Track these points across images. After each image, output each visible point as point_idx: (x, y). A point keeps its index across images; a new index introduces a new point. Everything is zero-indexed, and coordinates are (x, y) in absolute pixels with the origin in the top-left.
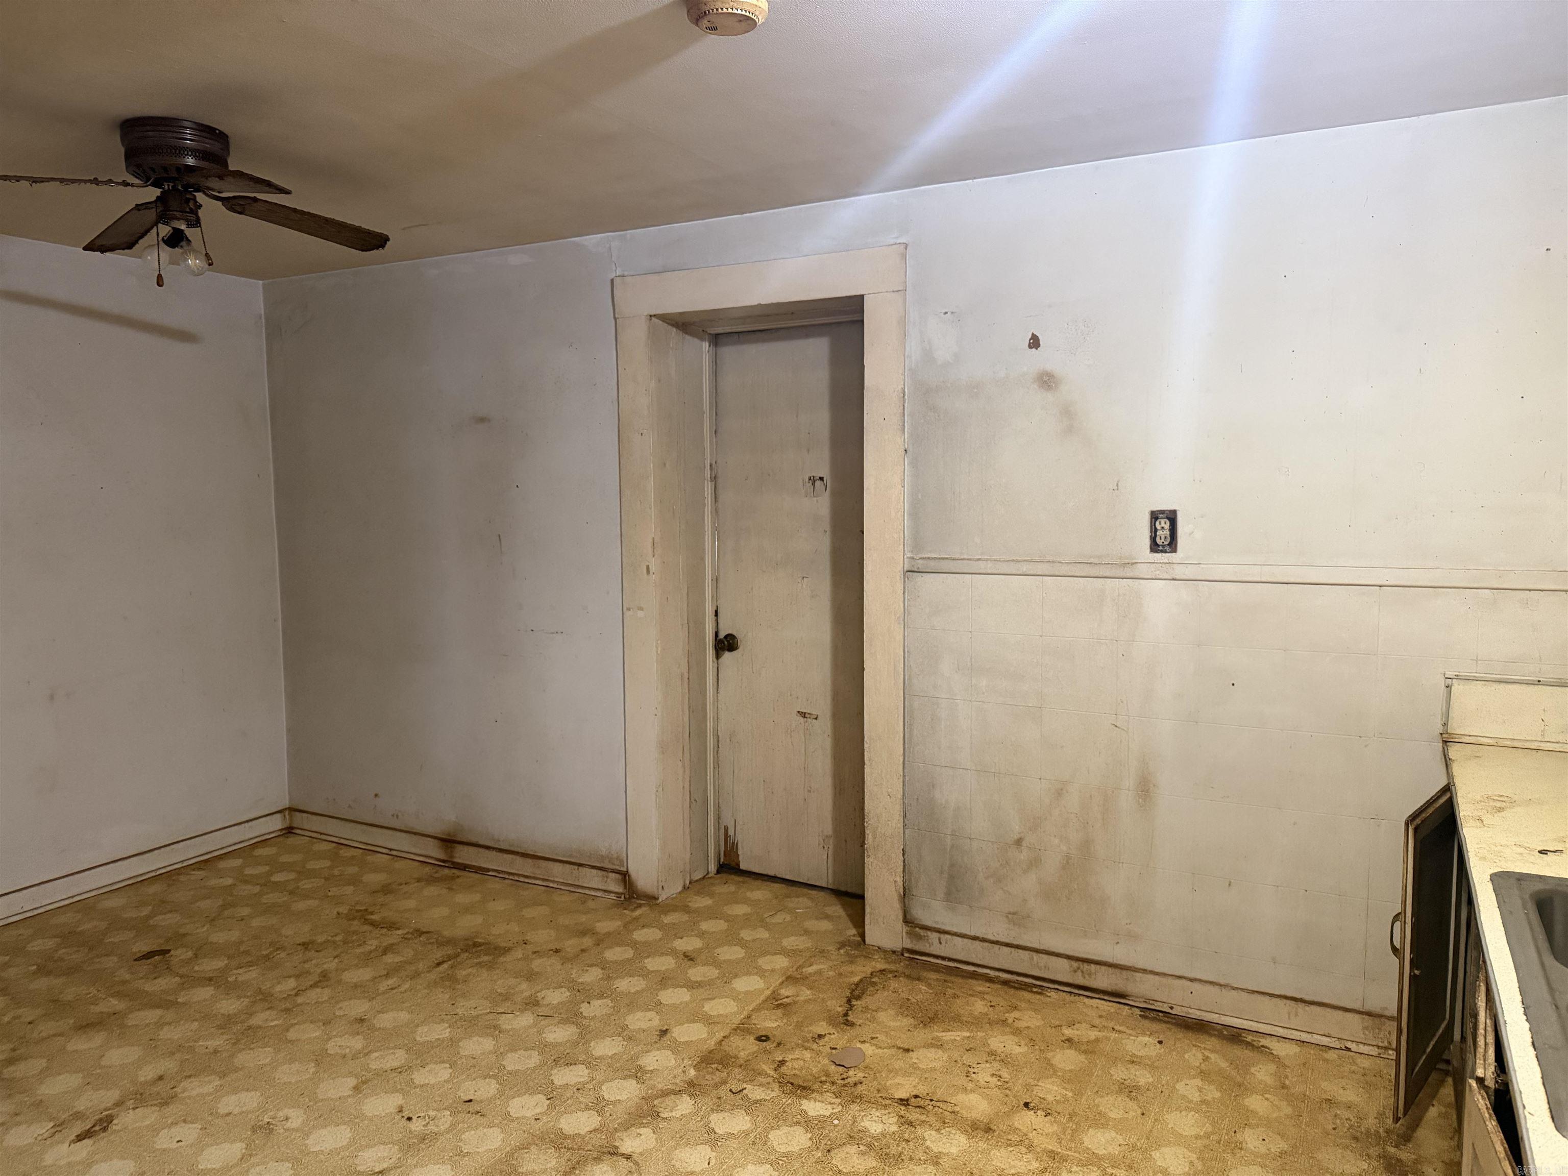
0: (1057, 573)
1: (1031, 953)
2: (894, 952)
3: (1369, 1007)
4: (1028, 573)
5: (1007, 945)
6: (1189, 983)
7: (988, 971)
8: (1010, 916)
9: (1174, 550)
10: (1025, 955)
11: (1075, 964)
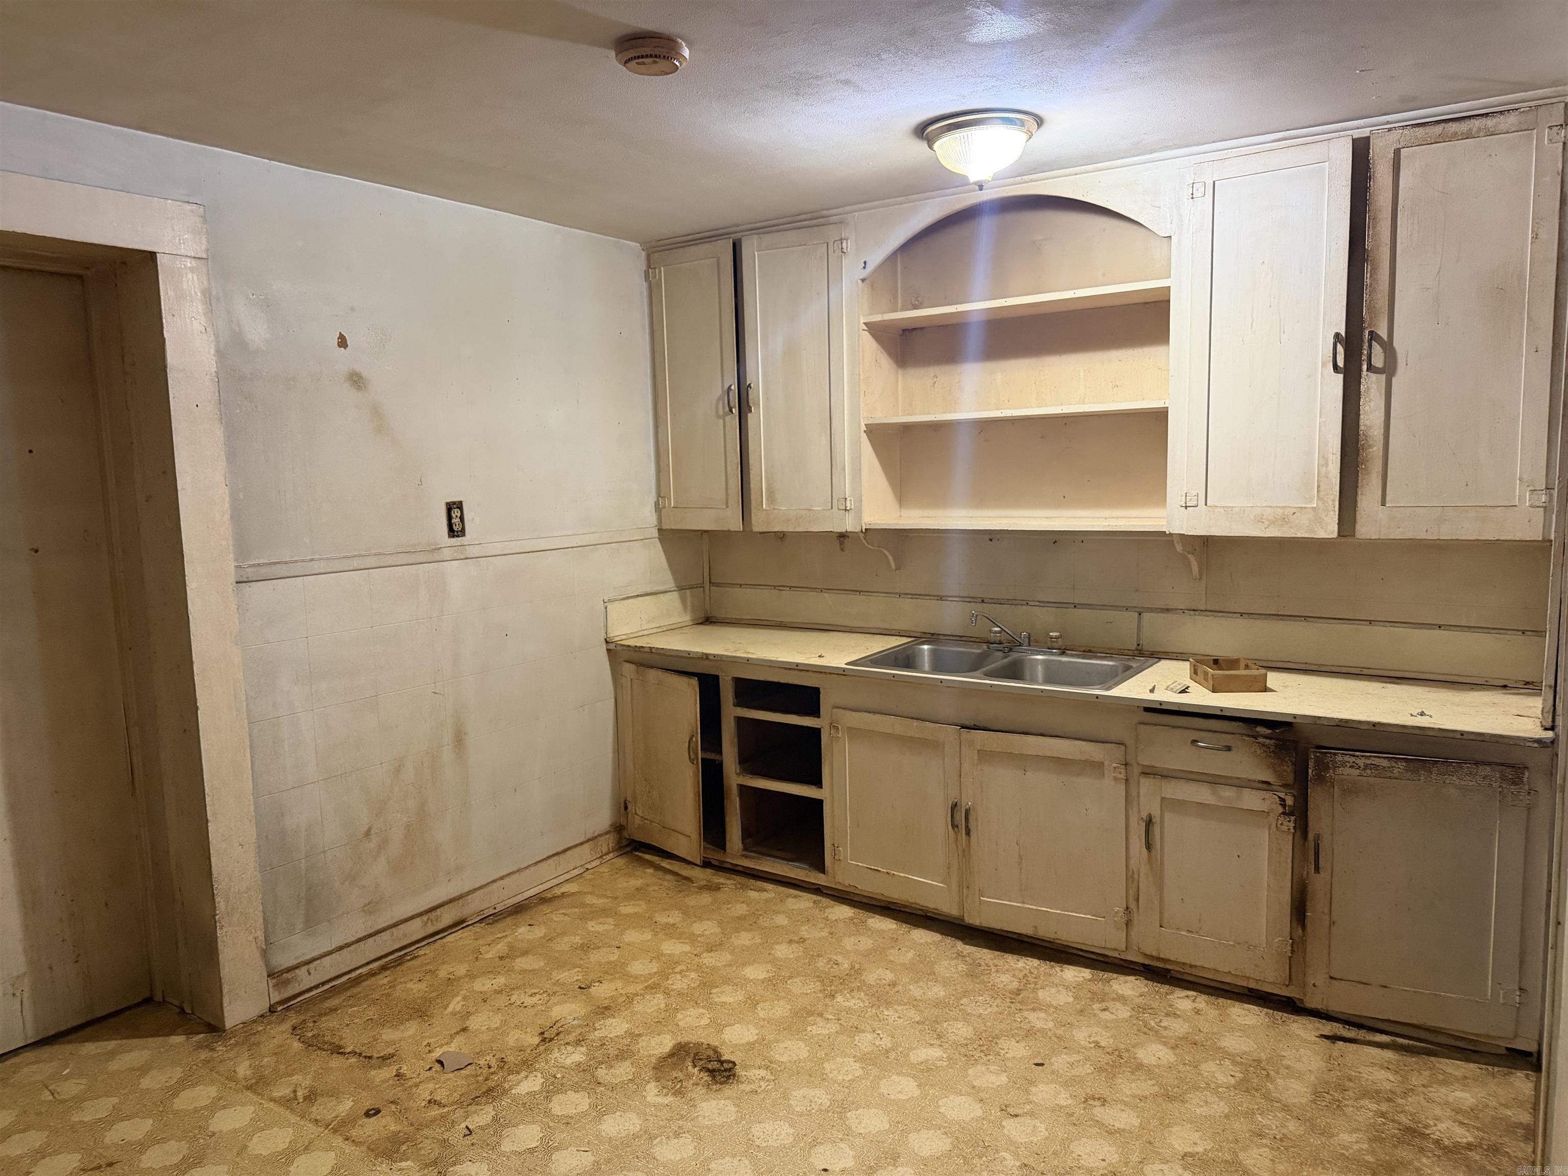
0: (383, 565)
1: (391, 930)
2: (262, 1016)
3: (589, 836)
4: (359, 567)
5: (370, 936)
6: (502, 881)
7: (360, 971)
8: (366, 908)
9: (464, 535)
10: (386, 936)
11: (425, 918)
